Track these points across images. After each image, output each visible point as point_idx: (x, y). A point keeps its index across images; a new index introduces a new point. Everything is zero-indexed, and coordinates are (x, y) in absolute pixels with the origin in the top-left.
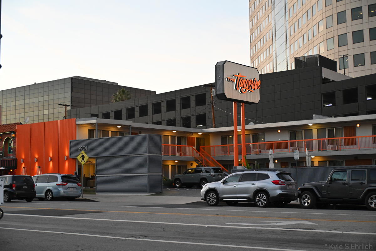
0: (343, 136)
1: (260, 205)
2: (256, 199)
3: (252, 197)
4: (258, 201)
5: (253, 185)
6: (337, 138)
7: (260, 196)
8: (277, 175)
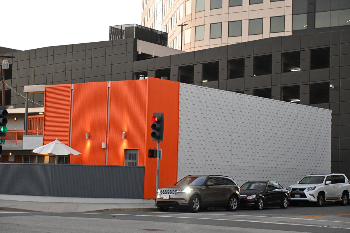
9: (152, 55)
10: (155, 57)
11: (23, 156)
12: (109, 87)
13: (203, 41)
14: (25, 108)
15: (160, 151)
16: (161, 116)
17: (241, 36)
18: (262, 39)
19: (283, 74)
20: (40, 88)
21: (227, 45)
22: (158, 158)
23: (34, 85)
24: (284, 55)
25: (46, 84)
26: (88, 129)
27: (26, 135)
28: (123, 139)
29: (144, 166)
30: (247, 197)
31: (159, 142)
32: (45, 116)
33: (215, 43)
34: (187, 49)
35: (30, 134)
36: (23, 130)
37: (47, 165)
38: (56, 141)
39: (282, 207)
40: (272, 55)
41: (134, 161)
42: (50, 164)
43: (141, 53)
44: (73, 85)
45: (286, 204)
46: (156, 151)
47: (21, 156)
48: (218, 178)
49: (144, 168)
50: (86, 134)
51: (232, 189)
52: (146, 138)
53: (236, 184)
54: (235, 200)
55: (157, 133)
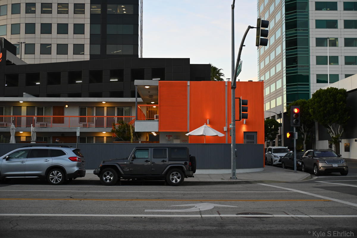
0: (52, 115)
1: (54, 183)
2: (49, 176)
3: (44, 174)
4: (52, 179)
5: (46, 161)
6: (45, 116)
7: (54, 173)
8: (73, 151)
9: (11, 62)
15: (296, 133)
20: (153, 83)
26: (208, 117)
27: (137, 120)
29: (263, 144)
41: (252, 141)
44: (189, 82)
50: (208, 120)
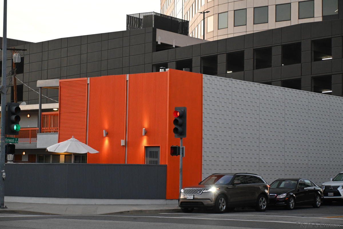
9: (172, 46)
10: (176, 47)
11: (37, 155)
12: (127, 80)
13: (227, 28)
14: (39, 105)
15: (183, 148)
16: (183, 110)
17: (268, 22)
18: (290, 25)
19: (313, 63)
20: (54, 83)
21: (252, 32)
22: (181, 156)
23: (47, 79)
24: (315, 43)
25: (60, 78)
26: (106, 126)
27: (41, 132)
28: (143, 136)
29: (166, 164)
30: (277, 196)
31: (181, 138)
32: (60, 112)
33: (240, 31)
34: (210, 38)
35: (44, 132)
36: (36, 128)
37: (62, 164)
38: (72, 139)
39: (315, 206)
40: (301, 42)
41: (156, 159)
42: (65, 164)
43: (161, 43)
44: (89, 78)
45: (318, 203)
46: (179, 147)
47: (35, 155)
48: (245, 176)
49: (166, 166)
50: (104, 131)
51: (261, 187)
52: (167, 135)
53: (265, 183)
54: (264, 199)
55: (180, 129)
